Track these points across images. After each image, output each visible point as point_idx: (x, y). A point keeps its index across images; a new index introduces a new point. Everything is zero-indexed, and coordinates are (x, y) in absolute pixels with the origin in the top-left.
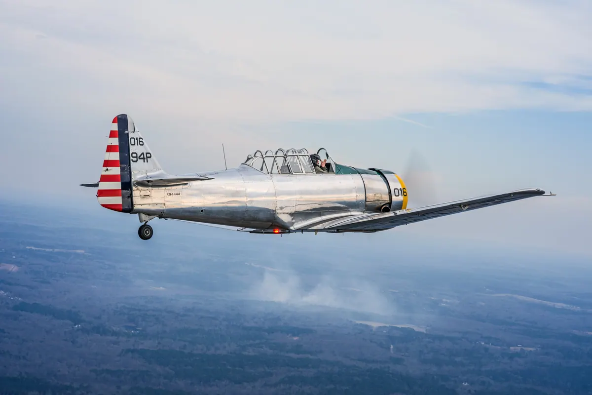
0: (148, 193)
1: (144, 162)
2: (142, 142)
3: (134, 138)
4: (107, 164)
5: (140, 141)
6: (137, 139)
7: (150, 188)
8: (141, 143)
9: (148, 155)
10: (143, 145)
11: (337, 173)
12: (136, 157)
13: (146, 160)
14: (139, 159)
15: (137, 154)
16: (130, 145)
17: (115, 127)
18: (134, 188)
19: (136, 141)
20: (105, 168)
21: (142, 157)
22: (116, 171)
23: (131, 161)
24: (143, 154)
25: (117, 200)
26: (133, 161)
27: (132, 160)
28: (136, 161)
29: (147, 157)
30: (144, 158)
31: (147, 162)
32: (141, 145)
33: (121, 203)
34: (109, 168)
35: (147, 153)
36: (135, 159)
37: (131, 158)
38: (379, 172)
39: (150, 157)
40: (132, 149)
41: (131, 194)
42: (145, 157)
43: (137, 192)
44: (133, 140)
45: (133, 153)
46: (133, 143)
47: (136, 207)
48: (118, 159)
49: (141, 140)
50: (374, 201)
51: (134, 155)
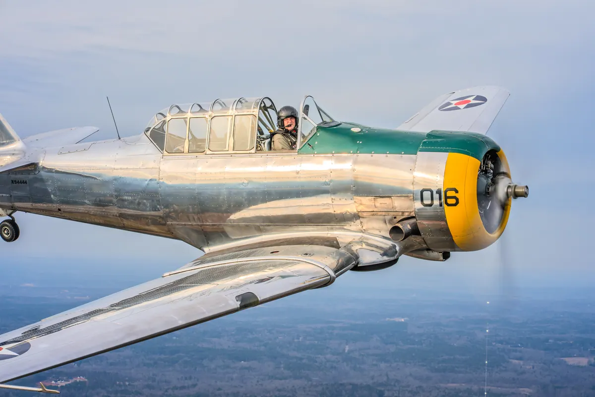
50: (373, 211)
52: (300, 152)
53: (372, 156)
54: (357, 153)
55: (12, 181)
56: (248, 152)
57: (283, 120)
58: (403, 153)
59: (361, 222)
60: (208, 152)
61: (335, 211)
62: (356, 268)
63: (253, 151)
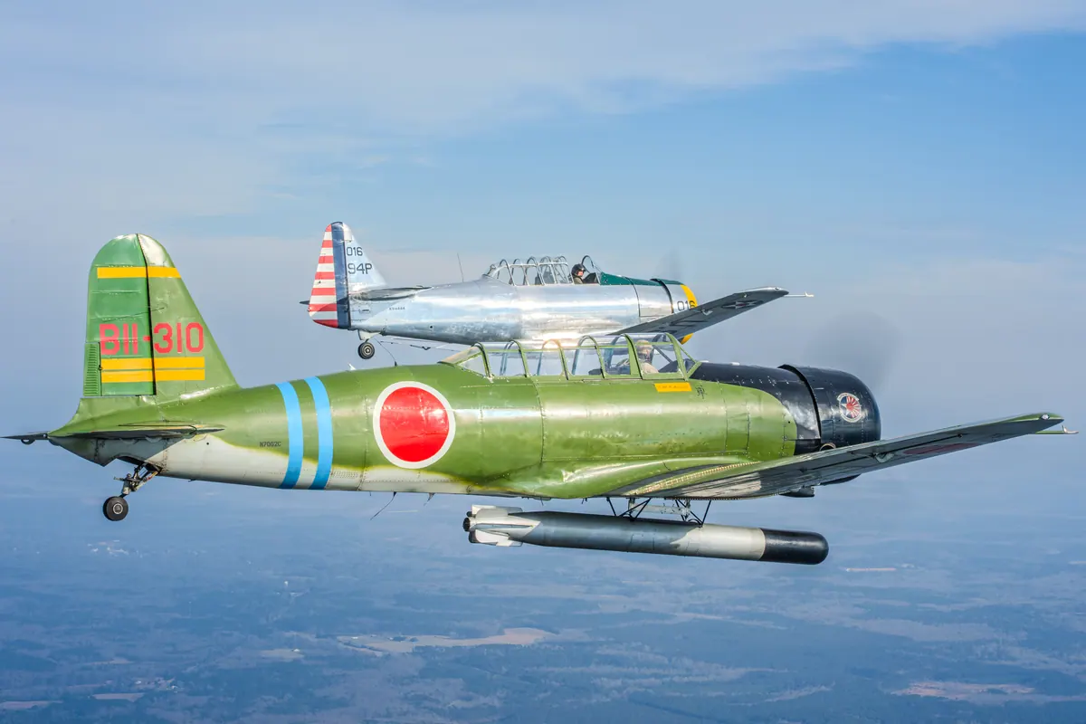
0: (366, 307)
1: (364, 274)
2: (361, 251)
3: (350, 248)
4: (320, 276)
5: (358, 251)
6: (354, 248)
7: (370, 302)
9: (368, 266)
10: (361, 255)
11: (602, 284)
12: (354, 269)
13: (365, 271)
14: (358, 270)
15: (354, 265)
16: (347, 256)
17: (328, 236)
18: (351, 302)
19: (353, 251)
20: (318, 281)
21: (361, 268)
22: (331, 283)
23: (347, 273)
24: (361, 265)
25: (333, 315)
26: (351, 273)
27: (349, 272)
28: (354, 273)
29: (367, 268)
30: (362, 270)
31: (367, 273)
32: (359, 255)
33: (336, 318)
34: (322, 281)
35: (366, 265)
36: (352, 271)
37: (348, 270)
38: (661, 283)
39: (370, 268)
40: (349, 260)
41: (349, 308)
42: (364, 268)
43: (355, 307)
44: (349, 250)
45: (350, 264)
46: (350, 254)
47: (353, 323)
48: (333, 270)
51: (352, 266)
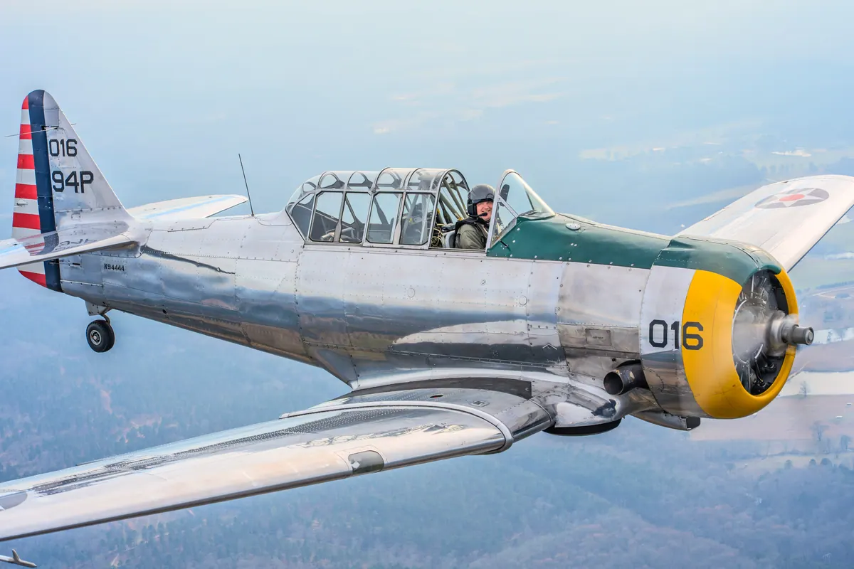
1: (76, 191)
2: (74, 148)
3: (55, 141)
5: (68, 148)
6: (62, 142)
8: (72, 151)
9: (86, 177)
10: (74, 155)
12: (61, 181)
13: (79, 188)
14: (68, 184)
15: (62, 175)
16: (50, 155)
17: (26, 118)
19: (61, 146)
21: (72, 180)
23: (53, 189)
24: (74, 174)
26: (57, 190)
27: (54, 186)
28: (61, 190)
29: (83, 182)
30: (75, 184)
31: (83, 191)
32: (69, 155)
34: (23, 200)
35: (82, 173)
36: (59, 185)
37: (53, 183)
39: (89, 182)
40: (55, 163)
42: (79, 180)
44: (54, 144)
45: (55, 172)
46: (55, 151)
48: (33, 183)
49: (71, 144)
50: (585, 348)
51: (58, 177)
52: (490, 254)
53: (588, 266)
54: (568, 261)
55: (106, 266)
56: (419, 247)
57: (475, 205)
58: (632, 265)
59: (568, 363)
60: (366, 244)
61: (531, 344)
62: (553, 430)
63: (426, 247)
